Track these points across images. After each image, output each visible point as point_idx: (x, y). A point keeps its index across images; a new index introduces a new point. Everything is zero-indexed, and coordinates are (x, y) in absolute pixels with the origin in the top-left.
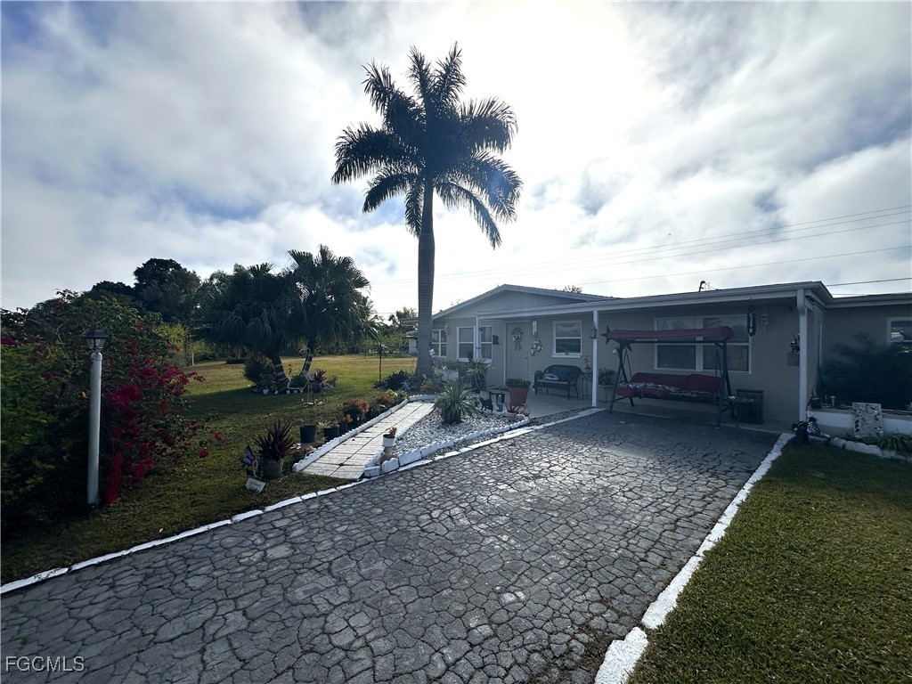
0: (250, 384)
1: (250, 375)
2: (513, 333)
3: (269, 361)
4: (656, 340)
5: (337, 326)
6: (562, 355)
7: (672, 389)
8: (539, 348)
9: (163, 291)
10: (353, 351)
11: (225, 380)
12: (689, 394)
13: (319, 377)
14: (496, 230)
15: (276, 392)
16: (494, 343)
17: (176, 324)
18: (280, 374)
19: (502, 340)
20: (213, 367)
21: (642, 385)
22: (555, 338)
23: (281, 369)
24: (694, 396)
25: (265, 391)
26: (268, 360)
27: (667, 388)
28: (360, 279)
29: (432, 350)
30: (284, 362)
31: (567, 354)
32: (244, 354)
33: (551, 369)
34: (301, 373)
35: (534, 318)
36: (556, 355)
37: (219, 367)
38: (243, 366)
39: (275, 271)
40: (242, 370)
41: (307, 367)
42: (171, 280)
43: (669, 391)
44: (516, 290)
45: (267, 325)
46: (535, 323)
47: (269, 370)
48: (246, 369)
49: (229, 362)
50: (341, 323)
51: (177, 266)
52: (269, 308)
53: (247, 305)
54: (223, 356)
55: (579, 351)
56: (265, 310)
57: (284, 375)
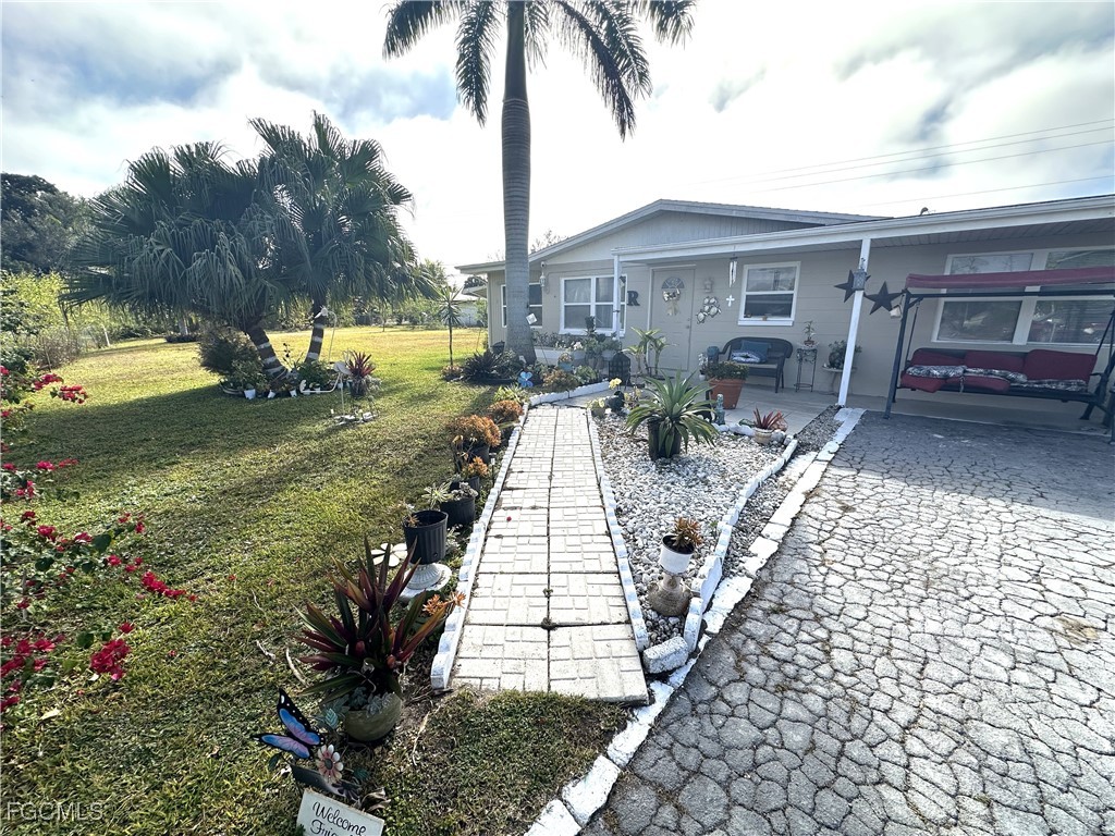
0: (215, 379)
1: (212, 361)
2: (664, 287)
3: (244, 337)
4: (944, 291)
5: (368, 274)
6: (756, 321)
7: (1021, 377)
8: (714, 310)
9: (33, 228)
10: (362, 321)
11: (168, 372)
12: (1061, 386)
13: (359, 369)
14: (629, 104)
15: (271, 394)
16: (629, 304)
17: (47, 273)
18: (270, 360)
19: (645, 298)
20: (145, 348)
21: (960, 370)
22: (745, 293)
23: (270, 352)
24: (1073, 388)
25: (250, 394)
26: (242, 334)
27: (1011, 375)
28: (395, 188)
29: (532, 316)
30: (275, 338)
31: (765, 319)
32: (193, 328)
33: (736, 344)
34: (308, 360)
35: (734, 257)
36: (744, 321)
37: (154, 348)
38: (195, 345)
39: (229, 162)
40: (196, 355)
41: (315, 347)
42: (43, 211)
43: (1012, 380)
44: (683, 209)
45: (233, 269)
46: (733, 266)
47: (247, 355)
48: (204, 353)
49: (170, 340)
50: (376, 269)
51: (50, 188)
52: (230, 233)
53: (181, 226)
54: (158, 331)
55: (787, 313)
56: (222, 234)
57: (277, 363)
